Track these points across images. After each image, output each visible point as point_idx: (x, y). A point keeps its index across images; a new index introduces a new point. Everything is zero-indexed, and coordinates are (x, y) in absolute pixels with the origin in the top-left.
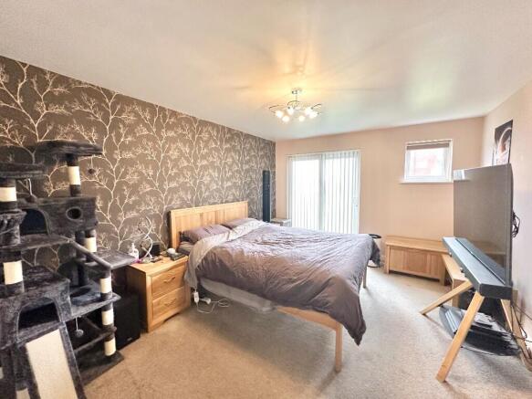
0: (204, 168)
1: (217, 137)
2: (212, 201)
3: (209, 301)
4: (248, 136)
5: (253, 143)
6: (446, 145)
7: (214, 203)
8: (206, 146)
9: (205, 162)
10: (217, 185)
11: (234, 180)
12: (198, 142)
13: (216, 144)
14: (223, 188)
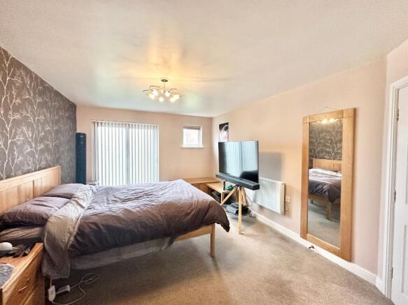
0: (17, 123)
1: (30, 86)
2: (26, 168)
3: (68, 288)
4: (57, 94)
5: (61, 103)
6: (199, 129)
7: (29, 172)
8: (19, 95)
9: (18, 116)
10: (31, 147)
11: (47, 142)
12: (9, 88)
13: (30, 95)
14: (37, 150)
